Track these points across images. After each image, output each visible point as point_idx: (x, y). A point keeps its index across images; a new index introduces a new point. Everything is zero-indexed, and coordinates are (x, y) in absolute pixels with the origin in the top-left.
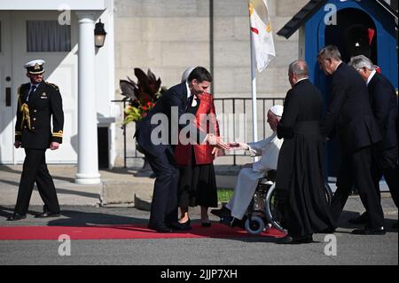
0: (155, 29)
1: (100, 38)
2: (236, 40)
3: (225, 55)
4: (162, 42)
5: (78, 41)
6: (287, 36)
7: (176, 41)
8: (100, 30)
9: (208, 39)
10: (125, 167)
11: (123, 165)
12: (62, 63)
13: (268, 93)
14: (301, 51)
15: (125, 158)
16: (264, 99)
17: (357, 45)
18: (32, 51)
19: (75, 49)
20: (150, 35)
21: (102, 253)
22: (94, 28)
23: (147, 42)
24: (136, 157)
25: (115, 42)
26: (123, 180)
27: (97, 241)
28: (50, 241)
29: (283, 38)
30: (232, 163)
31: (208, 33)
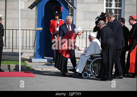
2: (14, 9)
3: (10, 14)
6: (32, 9)
13: (24, 28)
14: (36, 14)
16: (23, 30)
17: (57, 12)
29: (30, 9)
30: (12, 51)
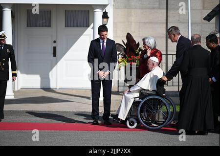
0: (136, 15)
1: (105, 20)
2: (180, 22)
4: (140, 23)
5: (93, 22)
6: (209, 20)
7: (147, 23)
8: (105, 16)
9: (165, 22)
10: (118, 91)
11: (117, 90)
12: (84, 33)
15: (118, 86)
18: (68, 27)
19: (92, 26)
20: (133, 19)
21: (105, 138)
22: (102, 14)
23: (131, 22)
24: (124, 86)
25: (114, 22)
26: (117, 98)
27: (102, 132)
28: (77, 131)
29: (207, 21)
31: (165, 18)
